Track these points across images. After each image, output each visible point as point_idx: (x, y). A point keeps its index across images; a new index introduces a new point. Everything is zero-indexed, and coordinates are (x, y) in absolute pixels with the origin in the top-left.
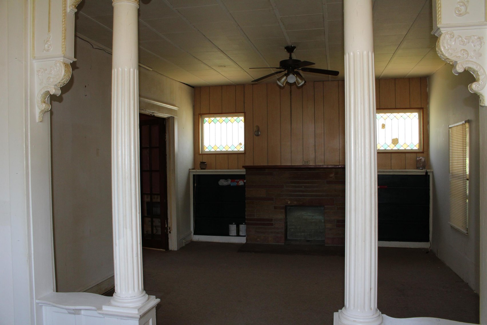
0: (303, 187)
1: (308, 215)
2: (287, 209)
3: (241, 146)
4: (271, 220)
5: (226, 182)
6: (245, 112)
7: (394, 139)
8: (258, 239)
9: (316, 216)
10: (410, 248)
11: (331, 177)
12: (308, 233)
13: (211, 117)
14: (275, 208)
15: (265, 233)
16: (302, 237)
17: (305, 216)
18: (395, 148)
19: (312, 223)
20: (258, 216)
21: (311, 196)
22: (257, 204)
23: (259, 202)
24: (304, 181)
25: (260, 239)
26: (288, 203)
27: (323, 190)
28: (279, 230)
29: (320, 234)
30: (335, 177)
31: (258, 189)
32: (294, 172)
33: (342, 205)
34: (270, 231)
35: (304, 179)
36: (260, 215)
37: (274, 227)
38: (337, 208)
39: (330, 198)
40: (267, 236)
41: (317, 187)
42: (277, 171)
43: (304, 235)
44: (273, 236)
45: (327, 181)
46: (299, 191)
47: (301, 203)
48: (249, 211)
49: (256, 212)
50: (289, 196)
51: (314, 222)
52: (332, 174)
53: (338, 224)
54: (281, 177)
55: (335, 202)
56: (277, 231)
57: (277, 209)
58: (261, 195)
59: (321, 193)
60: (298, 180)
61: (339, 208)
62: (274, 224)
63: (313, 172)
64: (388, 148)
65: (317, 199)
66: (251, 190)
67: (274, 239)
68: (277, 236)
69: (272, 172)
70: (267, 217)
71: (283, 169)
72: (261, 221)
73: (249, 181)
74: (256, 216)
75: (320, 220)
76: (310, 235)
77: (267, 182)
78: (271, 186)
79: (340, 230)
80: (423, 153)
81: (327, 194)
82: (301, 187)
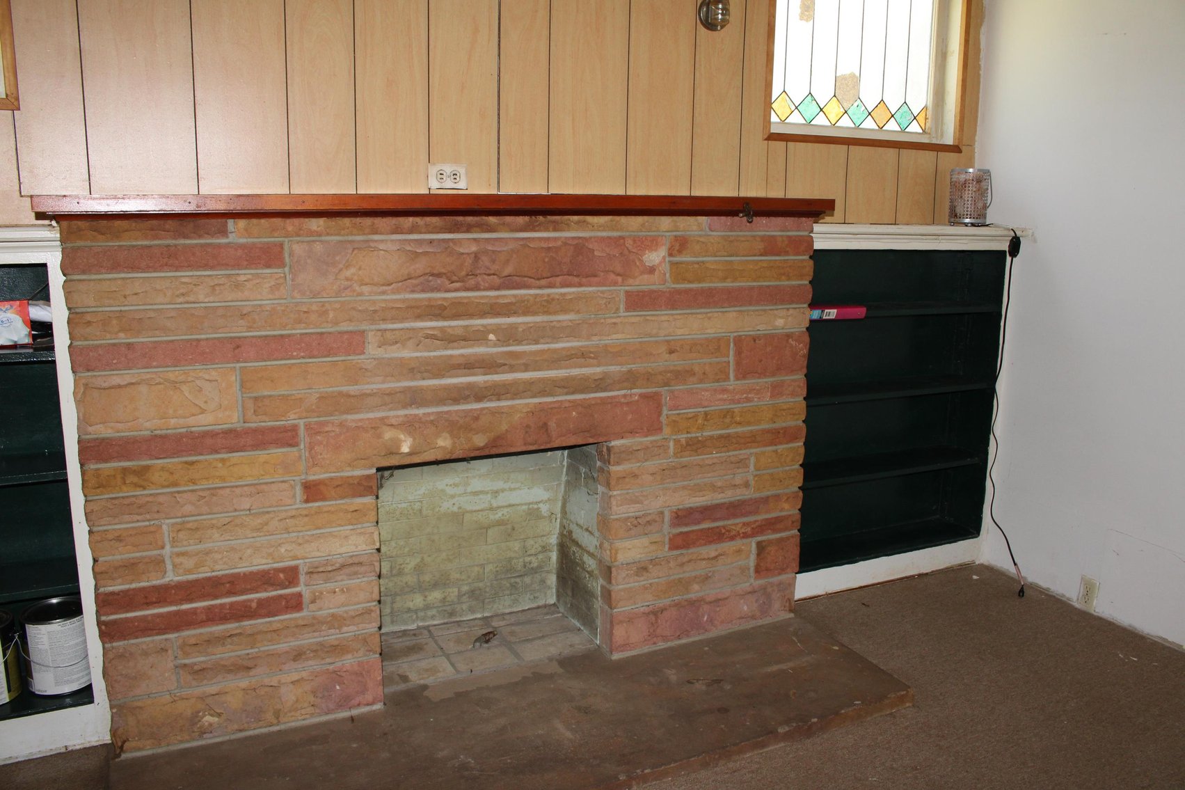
0: (492, 337)
1: (469, 489)
4: (292, 575)
7: (844, 78)
8: (208, 719)
9: (511, 489)
10: (920, 575)
11: (652, 270)
12: (465, 588)
14: (313, 491)
15: (249, 668)
16: (430, 613)
17: (453, 497)
18: (845, 122)
19: (487, 528)
20: (189, 563)
21: (543, 393)
22: (175, 484)
23: (192, 463)
24: (497, 297)
25: (219, 715)
26: (399, 447)
27: (606, 345)
28: (345, 629)
29: (527, 580)
30: (672, 263)
31: (173, 374)
32: (431, 242)
33: (701, 428)
34: (282, 647)
35: (498, 289)
36: (208, 553)
37: (314, 618)
38: (677, 441)
39: (641, 395)
40: (267, 681)
41: (573, 331)
42: (311, 233)
43: (444, 599)
44: (304, 674)
45: (627, 292)
46: (469, 366)
47: (480, 440)
48: (119, 539)
49: (174, 542)
50: (405, 407)
51: (500, 523)
52: (656, 250)
53: (681, 533)
54: (347, 279)
55: (665, 411)
56: (332, 636)
57: (324, 499)
58: (203, 411)
59: (598, 366)
60: (456, 290)
61: (688, 444)
62: (313, 602)
63: (548, 239)
64: (821, 120)
65: (575, 404)
66: (120, 386)
67: (314, 693)
68: (335, 672)
69: (281, 245)
70: (259, 563)
71: (358, 220)
72: (216, 597)
73: (88, 318)
74: (175, 566)
75: (536, 506)
76: (472, 593)
77: (243, 316)
78: (277, 346)
79: (690, 561)
80: (956, 149)
81: (630, 371)
82: (478, 337)
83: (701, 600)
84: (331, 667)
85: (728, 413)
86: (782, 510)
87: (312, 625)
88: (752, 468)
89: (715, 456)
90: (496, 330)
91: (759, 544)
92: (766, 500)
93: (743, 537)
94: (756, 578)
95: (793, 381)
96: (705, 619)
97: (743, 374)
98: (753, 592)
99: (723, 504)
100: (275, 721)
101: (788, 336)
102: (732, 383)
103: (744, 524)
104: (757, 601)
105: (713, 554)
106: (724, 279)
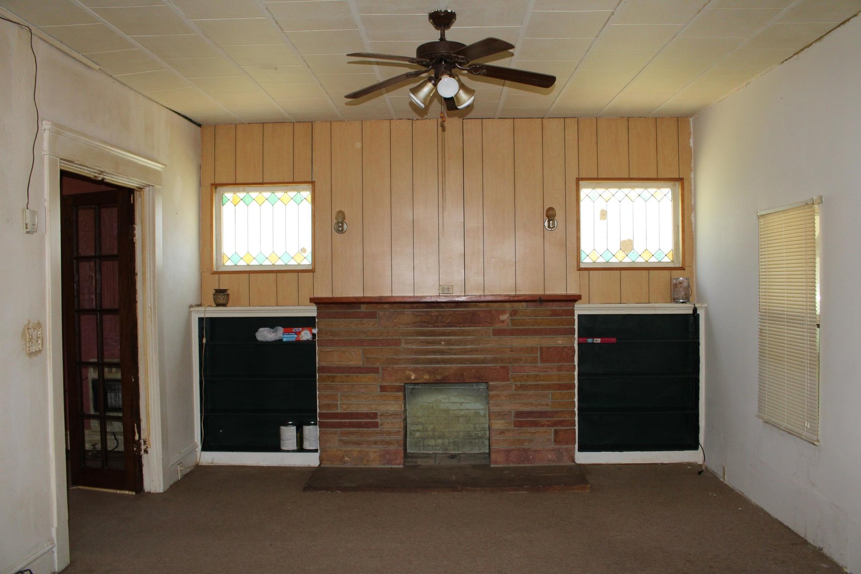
0: (443, 343)
1: (451, 401)
2: (408, 390)
3: (305, 255)
4: (375, 415)
5: (273, 335)
6: (314, 182)
7: (625, 241)
9: (468, 403)
10: (662, 464)
11: (503, 322)
12: (451, 440)
13: (239, 191)
14: (383, 388)
15: (360, 444)
16: (437, 448)
17: (444, 403)
18: (627, 260)
19: (459, 417)
20: (345, 407)
21: (461, 363)
22: (343, 382)
23: (348, 376)
24: (445, 330)
25: (350, 458)
26: (411, 377)
27: (485, 348)
28: (391, 436)
29: (476, 441)
30: (511, 319)
31: (344, 349)
32: (423, 311)
33: (526, 380)
34: (371, 439)
35: (445, 327)
36: (350, 404)
37: (381, 431)
38: (516, 385)
39: (500, 366)
40: (365, 450)
41: (472, 342)
42: (385, 309)
43: (443, 443)
44: (378, 450)
45: (494, 330)
46: (434, 352)
47: (439, 377)
48: (326, 397)
49: (341, 400)
50: (413, 364)
51: (464, 416)
52: (505, 315)
53: (519, 421)
54: (395, 323)
55: (511, 373)
56: (387, 438)
57: (387, 392)
58: (351, 360)
59: (482, 355)
60: (431, 327)
61: (520, 386)
62: (382, 425)
63: (463, 311)
64: (614, 260)
65: (474, 368)
66: (329, 351)
67: (380, 456)
68: (387, 451)
69: (376, 312)
70: (365, 410)
71: (399, 305)
72: (352, 419)
73: (322, 331)
74: (341, 407)
75: (478, 411)
76: (454, 443)
77: (364, 333)
78: (374, 342)
79: (523, 432)
80: (682, 269)
81: (495, 358)
82: (439, 343)
83: (528, 449)
84: (386, 449)
85: (536, 376)
86: (566, 417)
87: (380, 433)
88: (550, 399)
89: (532, 392)
90: (444, 340)
91: (555, 430)
92: (557, 412)
93: (547, 426)
94: (555, 445)
95: (569, 365)
96: (531, 457)
97: (543, 360)
98: (553, 450)
99: (538, 411)
100: (367, 464)
101: (564, 347)
102: (539, 364)
103: (547, 421)
104: (555, 454)
105: (533, 431)
106: (533, 325)
